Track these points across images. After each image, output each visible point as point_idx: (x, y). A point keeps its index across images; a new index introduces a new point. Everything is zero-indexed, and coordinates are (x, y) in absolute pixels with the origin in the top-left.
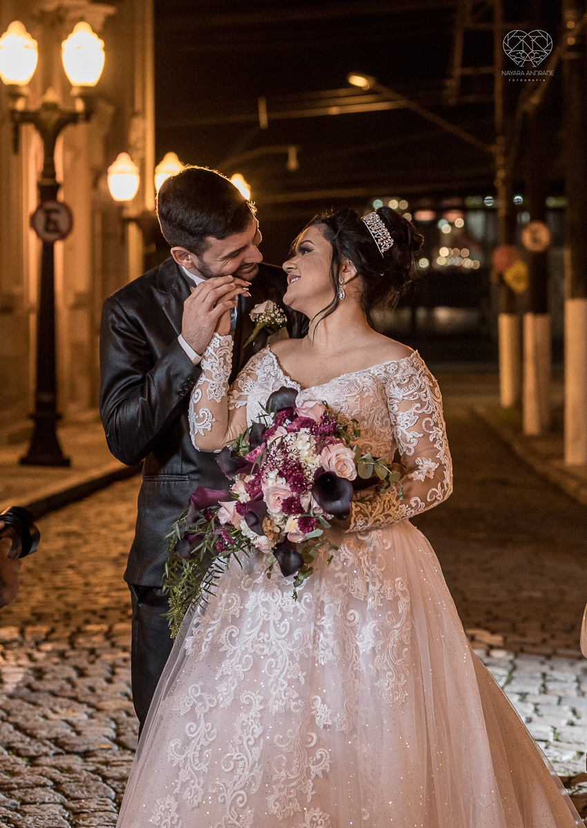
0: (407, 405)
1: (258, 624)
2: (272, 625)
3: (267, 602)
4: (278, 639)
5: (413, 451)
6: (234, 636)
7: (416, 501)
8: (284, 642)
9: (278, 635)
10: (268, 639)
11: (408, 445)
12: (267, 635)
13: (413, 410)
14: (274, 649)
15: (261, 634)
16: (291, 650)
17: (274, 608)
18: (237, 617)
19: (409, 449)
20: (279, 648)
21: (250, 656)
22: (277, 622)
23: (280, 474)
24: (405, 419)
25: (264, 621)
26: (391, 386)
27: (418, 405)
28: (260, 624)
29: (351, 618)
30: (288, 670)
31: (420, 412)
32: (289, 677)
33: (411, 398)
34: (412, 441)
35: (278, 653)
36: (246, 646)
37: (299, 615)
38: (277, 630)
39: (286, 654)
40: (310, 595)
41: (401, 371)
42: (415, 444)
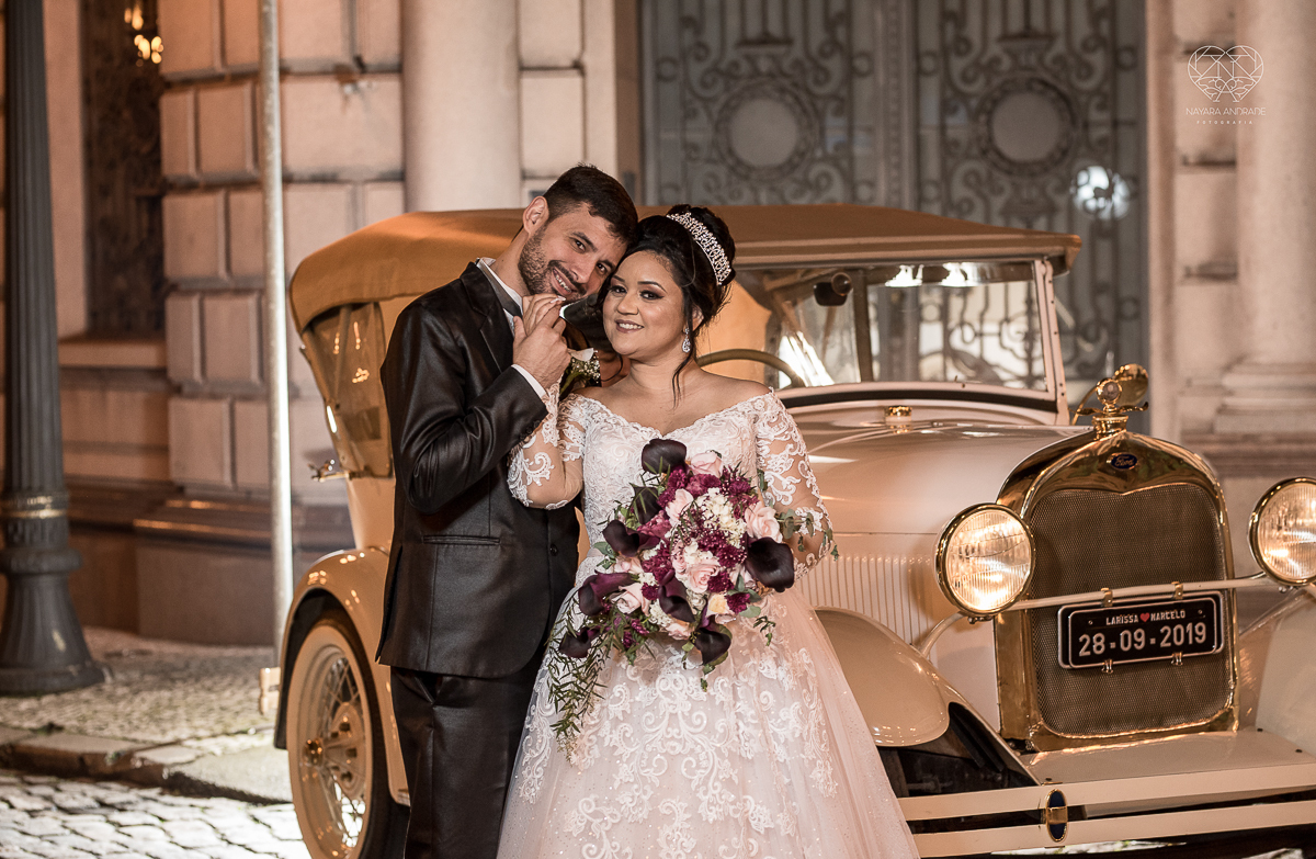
0: (778, 446)
1: (663, 719)
2: (680, 717)
3: (669, 691)
4: (692, 733)
5: (791, 499)
6: (628, 735)
7: (811, 559)
8: (702, 736)
9: (692, 730)
10: (679, 734)
11: (784, 493)
12: (676, 730)
13: (787, 452)
14: (690, 745)
15: (669, 729)
16: (718, 745)
17: (681, 697)
18: (629, 712)
19: (786, 498)
20: (696, 744)
21: (662, 758)
22: (687, 714)
23: (702, 547)
24: (779, 462)
25: (671, 714)
26: (761, 424)
27: (791, 446)
28: (667, 718)
29: (764, 701)
30: (719, 770)
31: (794, 454)
32: (721, 777)
33: (783, 439)
34: (789, 487)
35: (698, 749)
36: (653, 745)
37: (717, 703)
38: (690, 723)
39: (711, 751)
40: (726, 679)
41: (769, 408)
42: (792, 492)
